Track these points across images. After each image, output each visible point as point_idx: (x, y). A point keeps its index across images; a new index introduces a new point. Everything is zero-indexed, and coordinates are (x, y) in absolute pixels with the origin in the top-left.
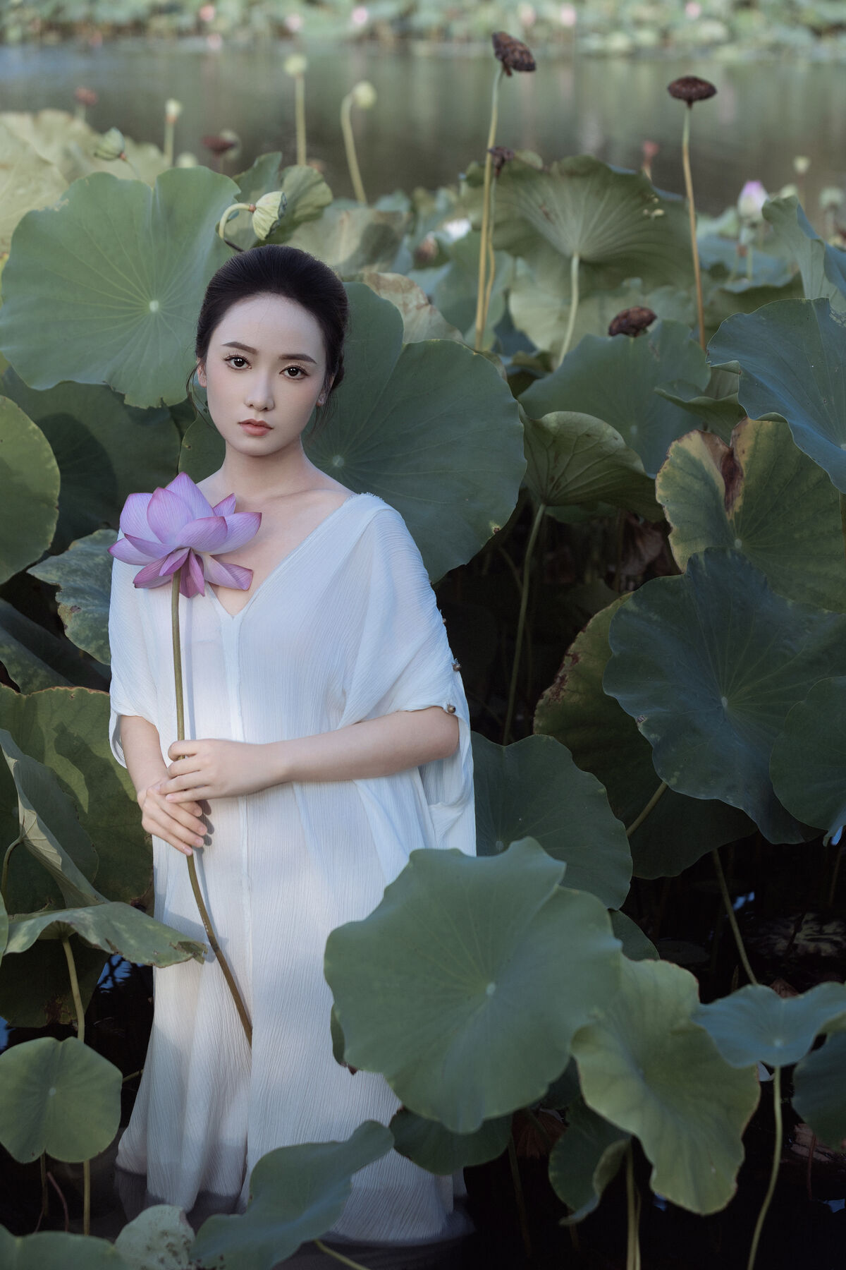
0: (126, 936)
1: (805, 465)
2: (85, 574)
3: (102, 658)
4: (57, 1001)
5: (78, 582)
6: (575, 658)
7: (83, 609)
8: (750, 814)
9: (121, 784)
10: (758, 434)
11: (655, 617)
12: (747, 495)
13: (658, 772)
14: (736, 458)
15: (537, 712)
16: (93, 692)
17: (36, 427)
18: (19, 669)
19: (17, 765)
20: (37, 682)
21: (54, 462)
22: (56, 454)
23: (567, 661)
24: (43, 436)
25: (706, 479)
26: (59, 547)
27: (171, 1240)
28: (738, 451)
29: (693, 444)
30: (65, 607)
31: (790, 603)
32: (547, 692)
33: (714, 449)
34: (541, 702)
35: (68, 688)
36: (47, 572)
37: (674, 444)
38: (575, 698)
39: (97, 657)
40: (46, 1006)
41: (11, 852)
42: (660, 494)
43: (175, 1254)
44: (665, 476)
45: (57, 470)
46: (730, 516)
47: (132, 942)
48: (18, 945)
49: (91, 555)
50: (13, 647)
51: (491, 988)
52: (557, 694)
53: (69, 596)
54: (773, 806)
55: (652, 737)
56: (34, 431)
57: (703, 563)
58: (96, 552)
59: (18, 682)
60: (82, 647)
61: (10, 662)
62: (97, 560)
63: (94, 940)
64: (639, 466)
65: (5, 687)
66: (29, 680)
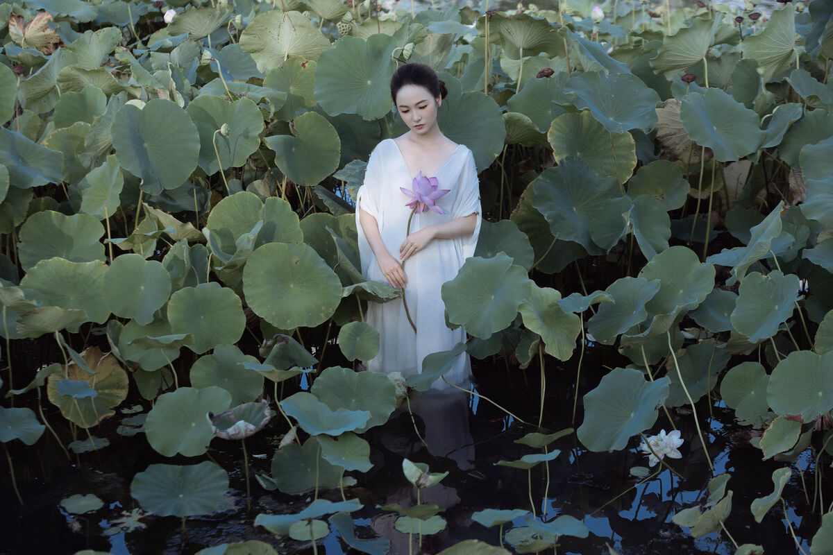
1: (600, 126)
6: (523, 199)
8: (582, 245)
11: (549, 181)
13: (553, 233)
15: (511, 216)
18: (333, 208)
19: (336, 239)
23: (520, 200)
24: (334, 129)
26: (341, 167)
27: (398, 382)
31: (597, 174)
32: (514, 211)
35: (350, 214)
36: (338, 176)
38: (524, 212)
42: (549, 139)
43: (400, 386)
45: (340, 140)
48: (346, 294)
51: (493, 297)
52: (517, 211)
53: (351, 185)
54: (591, 243)
55: (549, 221)
56: (331, 127)
57: (566, 161)
59: (333, 213)
62: (357, 171)
63: (369, 291)
64: (538, 129)
65: (329, 215)
66: (336, 212)
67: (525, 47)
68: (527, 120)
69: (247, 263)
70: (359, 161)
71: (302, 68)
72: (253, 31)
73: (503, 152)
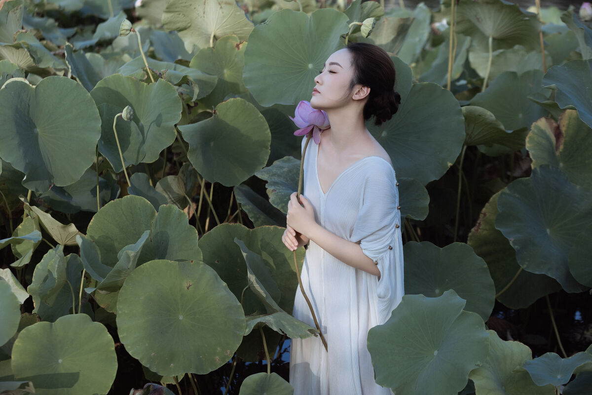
0: (287, 327)
2: (279, 176)
3: (284, 211)
4: (262, 351)
5: (276, 179)
6: (485, 215)
7: (277, 191)
8: (558, 280)
9: (290, 267)
10: (570, 118)
11: (517, 196)
12: (565, 144)
13: (519, 262)
14: (561, 129)
15: (469, 238)
16: (280, 228)
17: (262, 116)
18: (253, 215)
19: (247, 256)
20: (260, 221)
21: (269, 131)
22: (270, 126)
23: (481, 216)
24: (265, 119)
25: (548, 139)
28: (562, 125)
29: (542, 123)
30: (270, 190)
31: (578, 187)
32: (473, 230)
33: (551, 124)
34: (470, 234)
35: (270, 226)
36: (262, 175)
37: (534, 124)
38: (485, 232)
39: (282, 210)
40: (258, 353)
41: (245, 291)
42: (528, 146)
44: (530, 137)
45: (270, 134)
46: (558, 153)
47: (290, 329)
49: (282, 168)
50: (250, 206)
51: (436, 353)
52: (477, 230)
53: (272, 185)
54: (569, 277)
55: (516, 247)
56: (261, 117)
57: (539, 172)
58: (284, 166)
60: (275, 206)
61: (250, 212)
62: (284, 170)
63: (275, 329)
64: (502, 127)
65: (243, 226)
67: (496, 35)
68: (490, 115)
69: (124, 285)
70: (292, 158)
71: (237, 49)
72: (176, 8)
73: (461, 154)
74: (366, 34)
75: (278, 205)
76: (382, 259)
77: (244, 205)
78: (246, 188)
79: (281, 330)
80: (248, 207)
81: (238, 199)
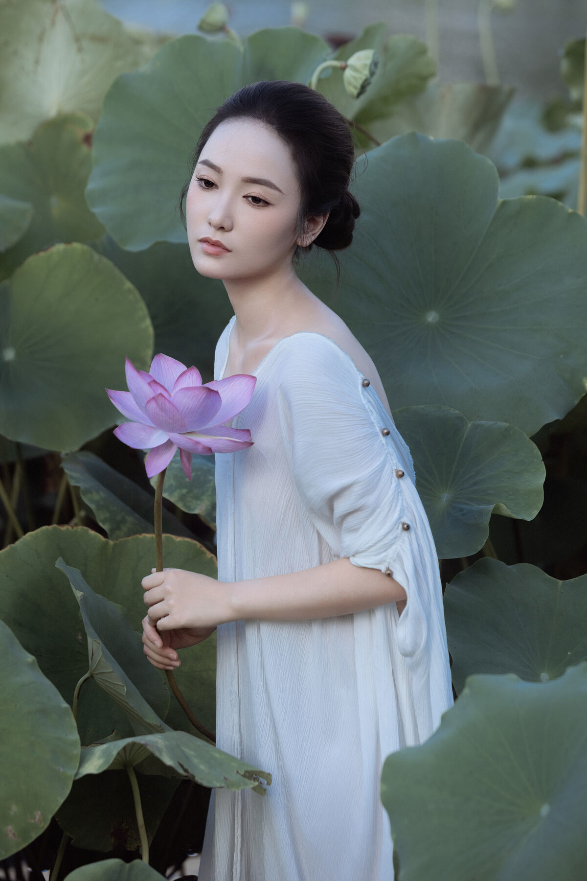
0: (196, 761)
3: (185, 506)
4: (123, 825)
16: (179, 539)
18: (107, 515)
19: (84, 598)
20: (125, 529)
21: (148, 321)
40: (112, 830)
41: (81, 686)
45: (151, 331)
47: (202, 767)
48: (95, 764)
50: (102, 494)
51: (545, 810)
59: (106, 527)
61: (99, 507)
63: (168, 761)
65: (92, 533)
66: (117, 526)
71: (86, 146)
74: (355, 87)
75: (171, 493)
76: (399, 558)
77: (88, 491)
78: (92, 458)
79: (182, 766)
80: (96, 497)
81: (72, 477)
